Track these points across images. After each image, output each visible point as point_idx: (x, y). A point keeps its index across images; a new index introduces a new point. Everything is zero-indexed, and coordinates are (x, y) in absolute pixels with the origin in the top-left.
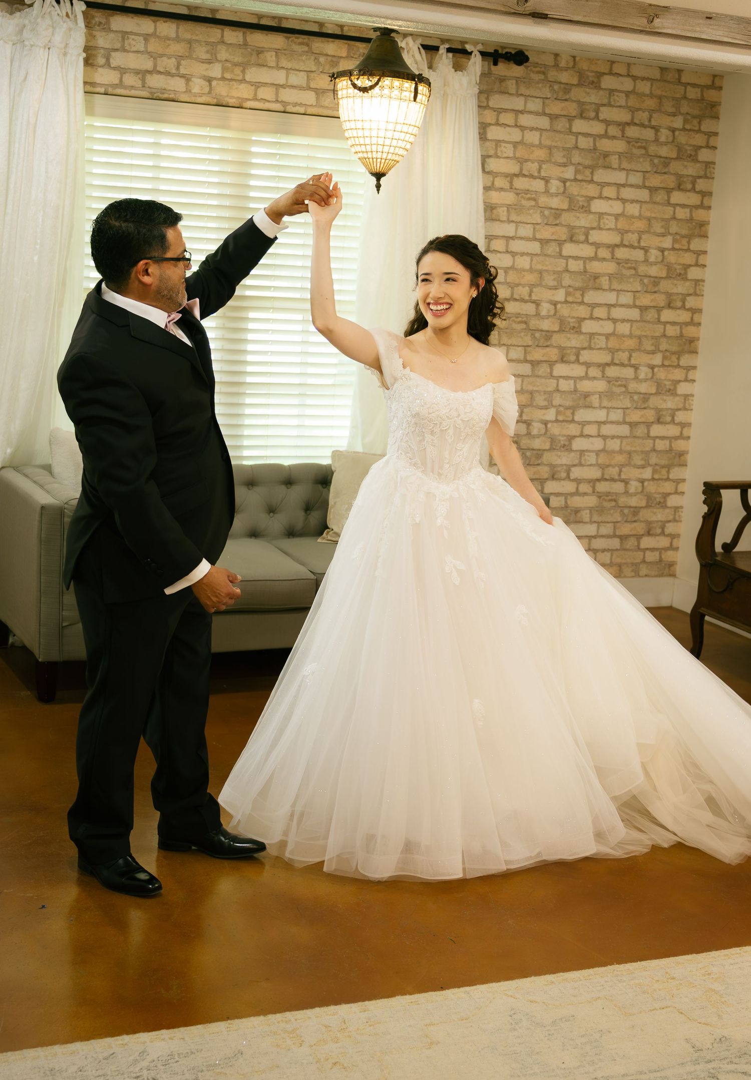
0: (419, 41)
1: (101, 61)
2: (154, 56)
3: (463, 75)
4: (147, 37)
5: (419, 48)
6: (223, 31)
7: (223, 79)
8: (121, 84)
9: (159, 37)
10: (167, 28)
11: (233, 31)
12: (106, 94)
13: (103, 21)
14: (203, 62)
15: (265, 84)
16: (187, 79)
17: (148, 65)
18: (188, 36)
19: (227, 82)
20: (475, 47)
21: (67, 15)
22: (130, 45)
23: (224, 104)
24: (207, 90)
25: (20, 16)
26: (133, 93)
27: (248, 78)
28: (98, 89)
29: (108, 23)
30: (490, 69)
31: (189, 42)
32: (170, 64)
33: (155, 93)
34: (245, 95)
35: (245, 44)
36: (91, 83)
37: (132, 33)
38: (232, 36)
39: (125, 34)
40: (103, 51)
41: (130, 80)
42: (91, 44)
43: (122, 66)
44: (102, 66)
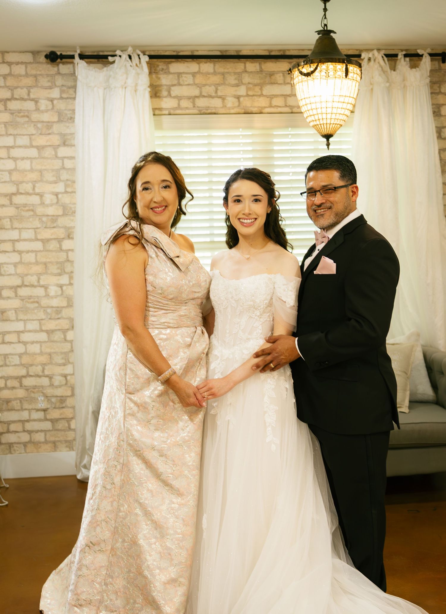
0: (383, 52)
1: (165, 93)
2: (200, 86)
3: (417, 71)
4: (194, 75)
5: (383, 57)
6: (245, 63)
7: (248, 95)
8: (179, 107)
9: (202, 73)
10: (207, 66)
11: (252, 63)
12: (170, 114)
13: (165, 67)
14: (233, 86)
15: (276, 96)
16: (223, 98)
17: (196, 92)
18: (221, 70)
19: (250, 97)
20: (425, 51)
21: (137, 65)
22: (183, 81)
23: (249, 112)
24: (237, 104)
25: (107, 70)
26: (187, 111)
27: (264, 93)
28: (164, 112)
29: (168, 68)
30: (440, 66)
31: (223, 74)
32: (210, 90)
33: (202, 110)
34: (263, 105)
35: (261, 71)
36: (159, 109)
37: (184, 73)
38: (252, 66)
39: (179, 74)
40: (165, 87)
41: (185, 103)
42: (157, 83)
43: (179, 95)
44: (166, 97)
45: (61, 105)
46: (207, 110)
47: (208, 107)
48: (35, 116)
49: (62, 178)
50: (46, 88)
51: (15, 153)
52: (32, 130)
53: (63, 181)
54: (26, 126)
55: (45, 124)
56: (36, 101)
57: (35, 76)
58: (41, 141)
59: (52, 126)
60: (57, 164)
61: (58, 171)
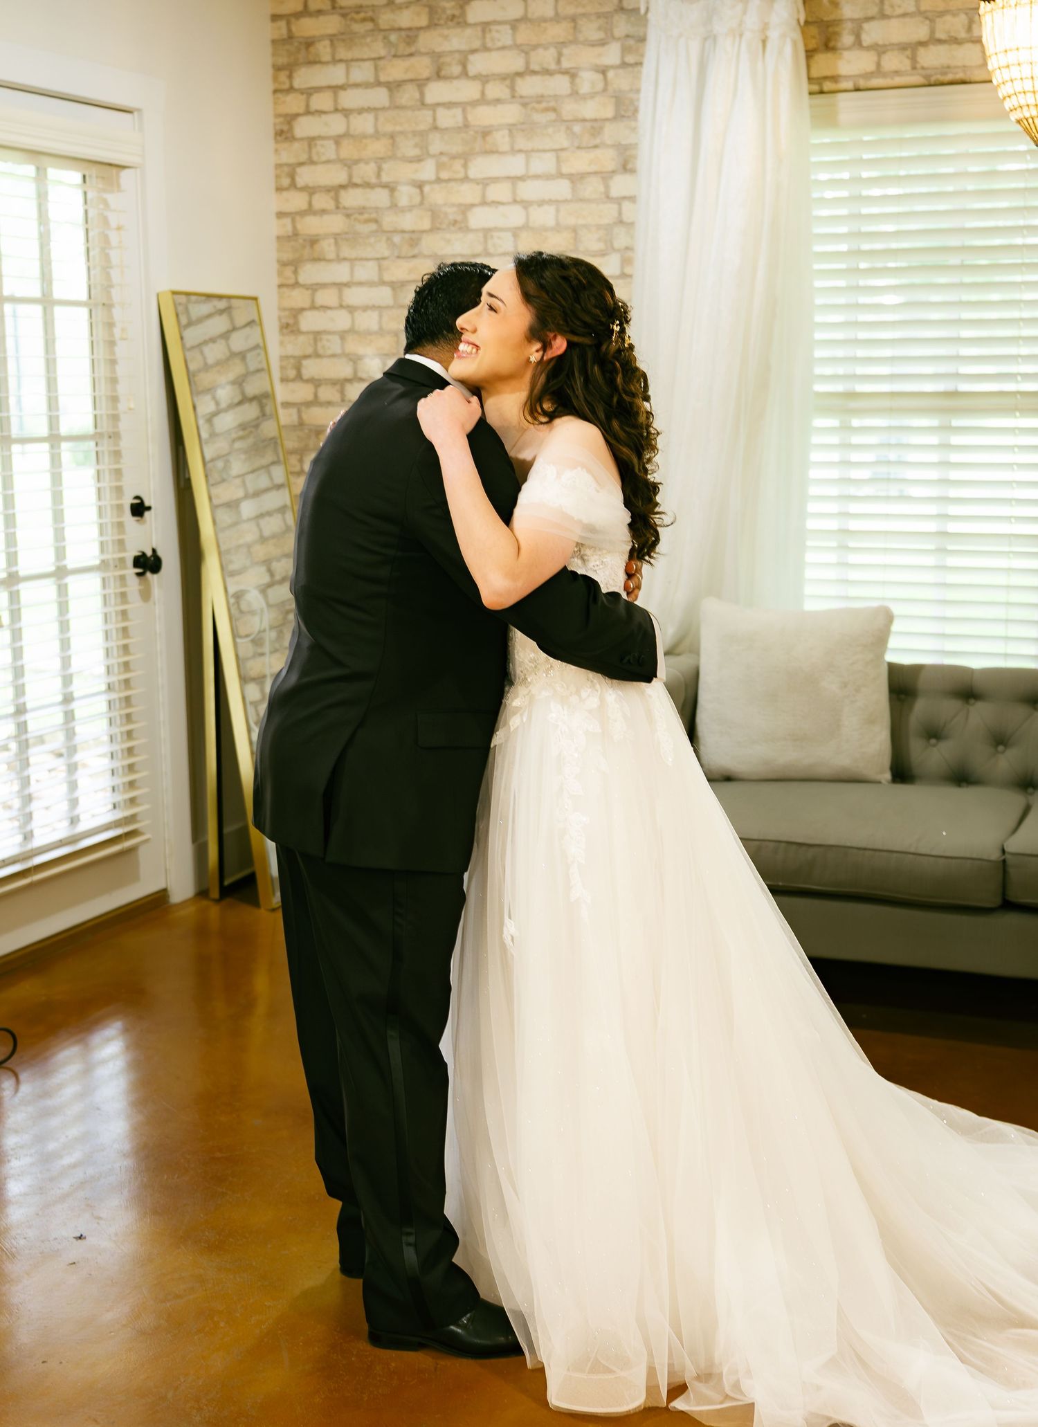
1: (847, 39)
2: (931, 17)
8: (878, 71)
12: (857, 90)
17: (922, 32)
22: (892, 6)
26: (898, 80)
28: (843, 85)
32: (955, 25)
33: (932, 76)
36: (834, 77)
40: (849, 25)
41: (893, 61)
42: (832, 17)
43: (881, 43)
44: (848, 49)
45: (620, 81)
46: (945, 74)
47: (948, 67)
48: (569, 109)
49: (616, 245)
50: (593, 44)
51: (528, 190)
52: (562, 140)
53: (618, 251)
54: (550, 130)
55: (588, 125)
56: (572, 74)
57: (573, 19)
58: (579, 162)
59: (601, 128)
60: (609, 212)
61: (608, 228)
